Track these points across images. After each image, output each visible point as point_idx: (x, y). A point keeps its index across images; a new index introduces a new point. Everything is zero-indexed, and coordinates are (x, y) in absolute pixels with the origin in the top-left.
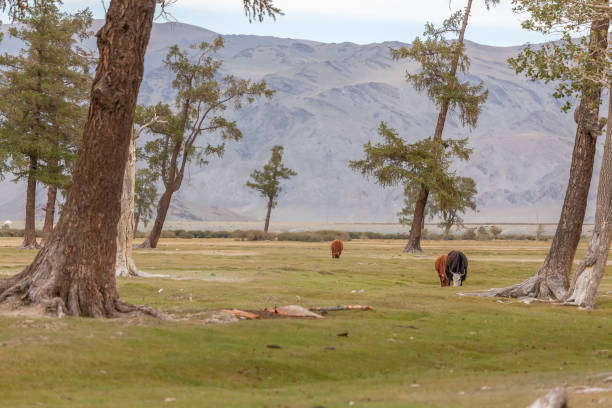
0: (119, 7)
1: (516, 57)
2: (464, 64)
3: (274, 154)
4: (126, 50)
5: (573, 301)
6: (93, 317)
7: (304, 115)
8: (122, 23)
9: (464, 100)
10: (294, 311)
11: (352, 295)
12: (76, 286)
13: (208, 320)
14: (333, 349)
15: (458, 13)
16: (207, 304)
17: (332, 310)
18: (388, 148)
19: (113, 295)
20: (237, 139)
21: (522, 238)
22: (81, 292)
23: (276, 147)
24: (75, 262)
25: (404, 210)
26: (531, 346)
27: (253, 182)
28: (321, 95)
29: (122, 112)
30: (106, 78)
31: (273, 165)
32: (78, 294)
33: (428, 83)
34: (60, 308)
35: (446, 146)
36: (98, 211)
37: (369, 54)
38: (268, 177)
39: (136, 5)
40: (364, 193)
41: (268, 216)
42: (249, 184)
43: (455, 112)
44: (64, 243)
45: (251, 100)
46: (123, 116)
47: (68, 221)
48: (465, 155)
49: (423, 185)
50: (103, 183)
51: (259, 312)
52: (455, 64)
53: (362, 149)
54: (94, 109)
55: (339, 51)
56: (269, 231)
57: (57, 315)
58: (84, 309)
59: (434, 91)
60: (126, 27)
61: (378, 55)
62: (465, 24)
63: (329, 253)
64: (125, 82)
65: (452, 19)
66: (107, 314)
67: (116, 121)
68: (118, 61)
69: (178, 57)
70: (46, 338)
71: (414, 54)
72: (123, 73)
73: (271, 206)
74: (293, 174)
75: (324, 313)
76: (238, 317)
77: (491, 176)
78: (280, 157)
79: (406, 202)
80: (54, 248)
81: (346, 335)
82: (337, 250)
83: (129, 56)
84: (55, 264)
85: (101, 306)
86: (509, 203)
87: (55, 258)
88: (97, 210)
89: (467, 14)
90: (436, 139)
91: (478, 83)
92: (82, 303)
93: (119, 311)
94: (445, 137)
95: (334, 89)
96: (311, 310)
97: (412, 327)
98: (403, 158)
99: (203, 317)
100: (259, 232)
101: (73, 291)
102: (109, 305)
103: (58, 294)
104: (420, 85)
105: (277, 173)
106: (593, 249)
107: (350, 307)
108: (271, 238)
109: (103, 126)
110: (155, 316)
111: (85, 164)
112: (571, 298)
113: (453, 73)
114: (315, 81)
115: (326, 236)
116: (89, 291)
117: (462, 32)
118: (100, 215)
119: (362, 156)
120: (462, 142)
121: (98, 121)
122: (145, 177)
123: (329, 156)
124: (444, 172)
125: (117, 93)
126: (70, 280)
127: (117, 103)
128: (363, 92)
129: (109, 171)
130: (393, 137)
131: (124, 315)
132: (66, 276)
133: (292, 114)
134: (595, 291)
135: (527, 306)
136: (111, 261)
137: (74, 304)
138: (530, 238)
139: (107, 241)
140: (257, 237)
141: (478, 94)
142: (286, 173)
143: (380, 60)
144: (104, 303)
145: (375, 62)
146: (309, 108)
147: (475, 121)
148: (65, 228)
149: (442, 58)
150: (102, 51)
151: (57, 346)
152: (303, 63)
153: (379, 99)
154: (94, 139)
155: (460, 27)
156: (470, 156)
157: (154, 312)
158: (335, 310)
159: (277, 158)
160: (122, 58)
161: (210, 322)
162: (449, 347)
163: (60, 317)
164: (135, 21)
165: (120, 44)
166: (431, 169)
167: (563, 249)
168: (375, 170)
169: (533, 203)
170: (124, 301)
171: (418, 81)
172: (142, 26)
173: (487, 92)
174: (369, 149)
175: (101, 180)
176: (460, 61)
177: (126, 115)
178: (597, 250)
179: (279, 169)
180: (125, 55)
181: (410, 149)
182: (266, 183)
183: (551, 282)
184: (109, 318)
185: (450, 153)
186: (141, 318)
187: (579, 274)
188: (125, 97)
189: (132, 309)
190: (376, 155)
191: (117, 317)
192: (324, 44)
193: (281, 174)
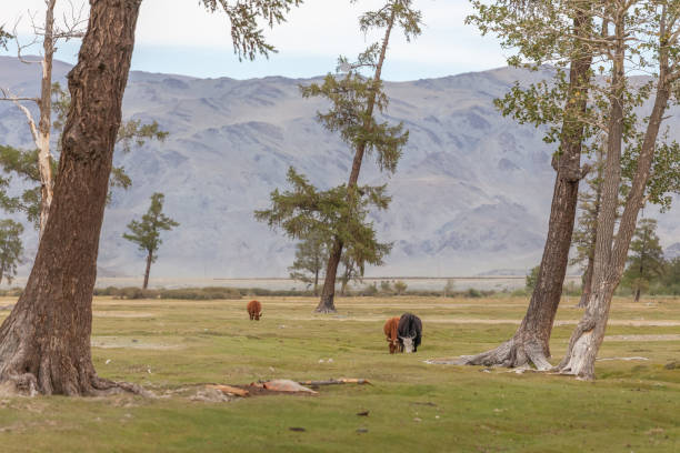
0: (93, 44)
1: (503, 97)
2: (382, 102)
3: (153, 203)
4: (102, 93)
5: (570, 370)
6: (67, 395)
7: (176, 158)
8: (98, 63)
9: (382, 143)
10: (285, 386)
11: (321, 364)
12: (47, 361)
13: (192, 397)
14: (365, 431)
15: (375, 46)
16: (171, 377)
17: (323, 384)
18: (298, 195)
19: (88, 370)
20: (125, 186)
21: (425, 294)
22: (53, 367)
23: (156, 194)
24: (46, 333)
25: (295, 264)
26: (568, 424)
27: (130, 233)
28: (196, 136)
29: (97, 163)
30: (80, 125)
31: (152, 215)
32: (50, 368)
33: (341, 124)
34: (32, 385)
35: (362, 194)
36: (72, 274)
37: (249, 91)
38: (147, 228)
39: (112, 42)
40: (244, 244)
41: (148, 272)
42: (125, 236)
43: (372, 155)
44: (33, 312)
45: (141, 143)
46: (99, 167)
47: (38, 286)
48: (384, 204)
49: (336, 237)
50: (76, 243)
51: (246, 387)
52: (371, 102)
53: (269, 197)
54: (66, 159)
55: (216, 86)
56: (149, 288)
57: (30, 394)
58: (58, 386)
59: (348, 133)
60: (102, 67)
61: (259, 91)
62: (382, 58)
63: (246, 314)
64: (101, 129)
65: (368, 52)
66: (83, 391)
67: (92, 173)
68: (93, 105)
69: (59, 95)
70: (53, 423)
71: (326, 92)
72: (99, 119)
73: (150, 260)
74: (175, 224)
75: (315, 387)
76: (225, 393)
77: (386, 225)
78: (160, 206)
79: (297, 255)
80: (22, 316)
81: (366, 414)
82: (254, 311)
83: (105, 100)
84: (24, 335)
85: (76, 383)
86: (405, 255)
87: (22, 329)
88: (69, 274)
89: (384, 47)
90: (351, 186)
91: (396, 125)
92: (54, 379)
93: (96, 388)
94: (360, 184)
95: (210, 130)
96: (301, 384)
97: (430, 404)
98: (314, 207)
99: (187, 394)
100: (139, 290)
101: (44, 365)
102: (84, 382)
103: (27, 370)
104: (333, 125)
105: (157, 224)
106: (591, 311)
107: (345, 380)
108: (152, 295)
109: (76, 178)
110: (137, 393)
111: (56, 223)
112: (567, 367)
113: (369, 112)
114: (188, 121)
115: (214, 293)
116: (62, 365)
117: (379, 67)
118: (73, 279)
119: (268, 205)
120: (380, 189)
121: (70, 173)
122: (8, 229)
123: (205, 204)
124: (361, 222)
125: (93, 142)
126: (41, 354)
127: (92, 153)
128: (243, 132)
129: (83, 229)
130: (303, 184)
131: (102, 393)
132: (36, 349)
133: (164, 157)
134: (593, 358)
135: (520, 377)
136: (86, 331)
137: (46, 381)
138: (437, 295)
139: (80, 309)
140: (138, 295)
141: (396, 136)
142: (167, 224)
143: (262, 97)
144: (79, 380)
145: (257, 99)
146: (183, 151)
147: (394, 166)
148: (34, 295)
149: (358, 95)
150: (74, 94)
151: (69, 432)
152: (175, 100)
153: (260, 139)
154: (66, 193)
155: (376, 61)
156: (390, 205)
157: (135, 388)
158: (327, 384)
159: (156, 207)
160: (97, 102)
161: (195, 400)
162: (483, 427)
163: (33, 396)
164: (112, 60)
165: (95, 85)
166: (345, 219)
167: (542, 311)
168: (284, 221)
169: (433, 254)
170: (100, 377)
171: (330, 121)
172: (120, 65)
173: (407, 134)
174: (276, 197)
175: (75, 240)
176: (377, 100)
177: (103, 166)
178: (596, 313)
179: (159, 219)
180: (102, 98)
181: (322, 198)
182: (145, 234)
183: (529, 348)
184: (84, 396)
185: (366, 202)
186: (123, 394)
187: (577, 339)
188: (102, 145)
189: (111, 385)
190: (283, 204)
191: (93, 395)
192: (198, 80)
193: (161, 224)
